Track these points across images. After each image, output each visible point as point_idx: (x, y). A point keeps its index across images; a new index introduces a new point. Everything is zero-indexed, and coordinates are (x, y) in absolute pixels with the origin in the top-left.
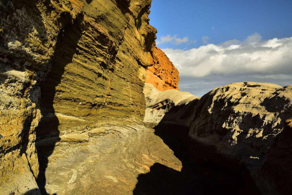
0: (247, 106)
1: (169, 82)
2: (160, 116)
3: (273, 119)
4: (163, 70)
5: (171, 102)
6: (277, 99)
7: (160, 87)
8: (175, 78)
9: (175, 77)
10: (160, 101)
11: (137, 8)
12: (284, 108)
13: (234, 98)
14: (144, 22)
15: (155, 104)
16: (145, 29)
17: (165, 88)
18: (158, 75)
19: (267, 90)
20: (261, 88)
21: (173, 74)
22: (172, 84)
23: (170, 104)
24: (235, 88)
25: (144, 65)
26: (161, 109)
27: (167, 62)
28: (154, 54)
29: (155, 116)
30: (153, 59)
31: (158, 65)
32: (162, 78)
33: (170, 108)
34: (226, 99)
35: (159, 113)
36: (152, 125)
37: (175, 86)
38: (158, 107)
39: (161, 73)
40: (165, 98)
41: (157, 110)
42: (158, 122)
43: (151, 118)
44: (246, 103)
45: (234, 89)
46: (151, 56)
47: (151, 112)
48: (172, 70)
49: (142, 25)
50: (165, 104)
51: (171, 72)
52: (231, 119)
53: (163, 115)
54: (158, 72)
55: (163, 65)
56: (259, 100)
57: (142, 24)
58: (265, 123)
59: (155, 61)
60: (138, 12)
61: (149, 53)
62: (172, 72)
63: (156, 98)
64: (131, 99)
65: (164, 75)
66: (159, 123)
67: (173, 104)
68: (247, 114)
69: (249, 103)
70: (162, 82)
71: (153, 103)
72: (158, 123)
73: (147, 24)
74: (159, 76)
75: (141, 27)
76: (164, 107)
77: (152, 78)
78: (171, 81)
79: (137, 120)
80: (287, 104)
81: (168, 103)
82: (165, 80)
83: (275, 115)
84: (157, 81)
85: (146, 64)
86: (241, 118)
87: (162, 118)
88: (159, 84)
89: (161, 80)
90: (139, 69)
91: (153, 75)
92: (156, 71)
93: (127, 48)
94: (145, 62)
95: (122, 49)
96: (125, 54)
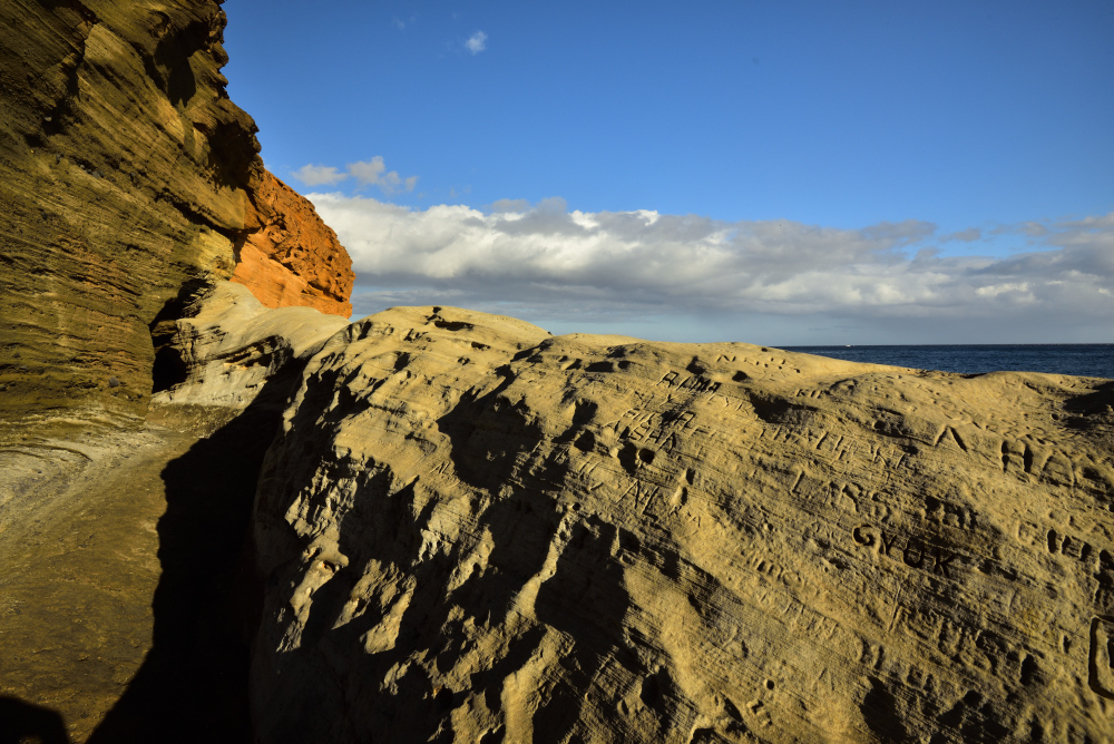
0: (392, 427)
1: (323, 284)
2: (252, 386)
3: (461, 531)
4: (300, 248)
5: (285, 344)
6: (496, 408)
7: (291, 295)
8: (339, 275)
9: (340, 271)
10: (253, 339)
11: (150, 20)
12: (514, 475)
13: (365, 377)
14: (207, 87)
15: (236, 349)
16: (209, 108)
17: (310, 299)
18: (285, 260)
19: (489, 347)
20: (474, 337)
21: (332, 263)
22: (332, 290)
23: (282, 352)
24: (392, 330)
25: (220, 225)
26: (256, 364)
27: (316, 227)
28: (260, 197)
29: (237, 387)
30: (256, 213)
31: (284, 232)
32: (299, 272)
33: (282, 362)
34: (343, 375)
35: (249, 376)
36: (225, 415)
37: (340, 294)
38: (246, 360)
39: (295, 255)
40: (267, 333)
41: (244, 368)
42: (244, 404)
43: (223, 393)
44: (390, 410)
45: (388, 332)
46: (249, 204)
47: (223, 374)
48: (329, 253)
49: (196, 95)
50: (268, 350)
51: (326, 258)
52: (320, 484)
53: (261, 384)
54: (283, 254)
55: (302, 235)
56: (443, 396)
57: (199, 90)
58: (427, 547)
59: (262, 218)
60: (157, 36)
61: (241, 192)
62: (330, 258)
63: (241, 331)
64: (63, 342)
65: (303, 263)
66: (248, 409)
67: (289, 351)
68: (374, 471)
69: (401, 412)
70: (296, 283)
71: (230, 345)
72: (243, 408)
73: (216, 95)
74: (288, 266)
75: (192, 99)
76: (264, 361)
77: (265, 269)
78: (329, 282)
79: (113, 414)
80: (529, 449)
81: (277, 348)
82: (309, 277)
83: (475, 505)
84: (279, 278)
85: (229, 223)
86: (354, 485)
87: (256, 392)
88: (287, 286)
89: (295, 277)
90: (203, 236)
91: (266, 259)
92: (277, 250)
93: (105, 151)
94: (223, 216)
95: (72, 150)
96: (95, 173)
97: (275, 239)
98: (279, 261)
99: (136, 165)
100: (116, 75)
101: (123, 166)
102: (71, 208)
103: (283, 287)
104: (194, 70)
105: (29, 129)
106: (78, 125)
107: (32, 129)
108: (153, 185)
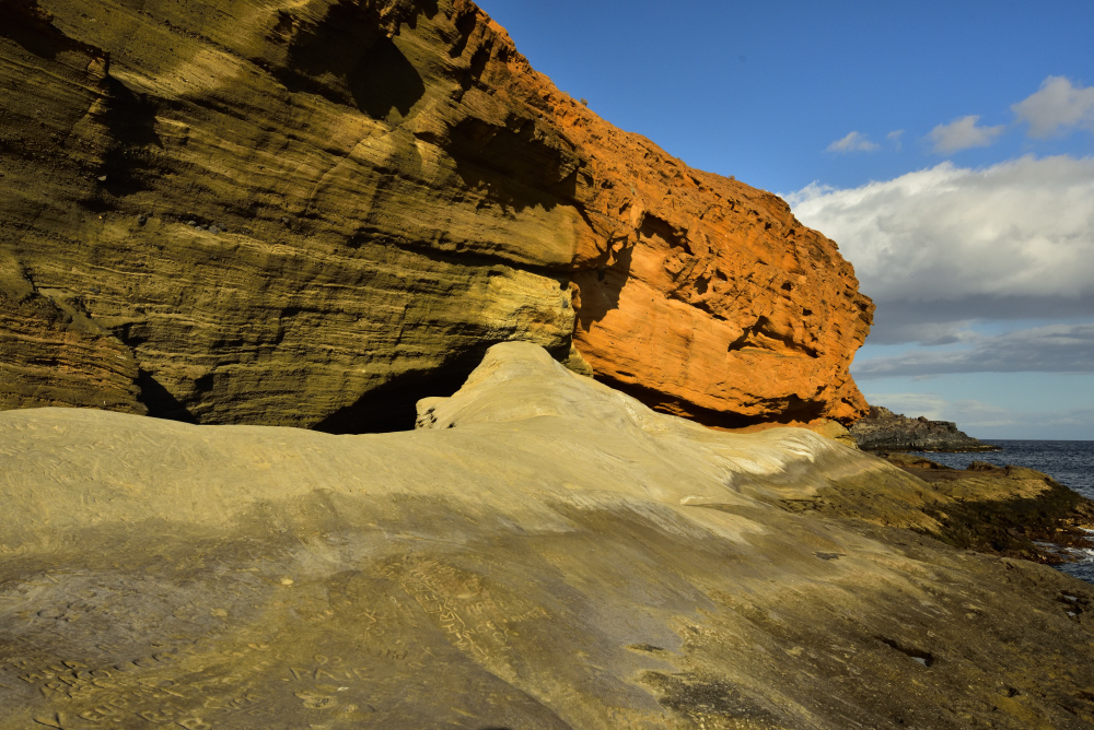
1: (782, 329)
4: (721, 276)
8: (807, 313)
16: (436, 113)
18: (696, 297)
22: (797, 339)
30: (594, 236)
37: (812, 345)
39: (714, 289)
48: (785, 278)
51: (779, 287)
54: (690, 289)
57: (431, 88)
59: (600, 241)
61: (564, 210)
62: (786, 287)
65: (729, 300)
74: (702, 305)
77: (659, 315)
78: (790, 325)
82: (745, 319)
84: (683, 327)
88: (699, 339)
89: (717, 323)
90: (497, 281)
91: (661, 300)
92: (677, 285)
93: (220, 200)
94: (532, 249)
95: (167, 206)
96: (212, 227)
97: (671, 268)
98: (684, 300)
99: (291, 208)
100: (231, 104)
101: (261, 212)
102: (161, 274)
103: (688, 341)
104: (415, 64)
105: (81, 195)
106: (169, 177)
107: (84, 193)
108: (336, 227)
